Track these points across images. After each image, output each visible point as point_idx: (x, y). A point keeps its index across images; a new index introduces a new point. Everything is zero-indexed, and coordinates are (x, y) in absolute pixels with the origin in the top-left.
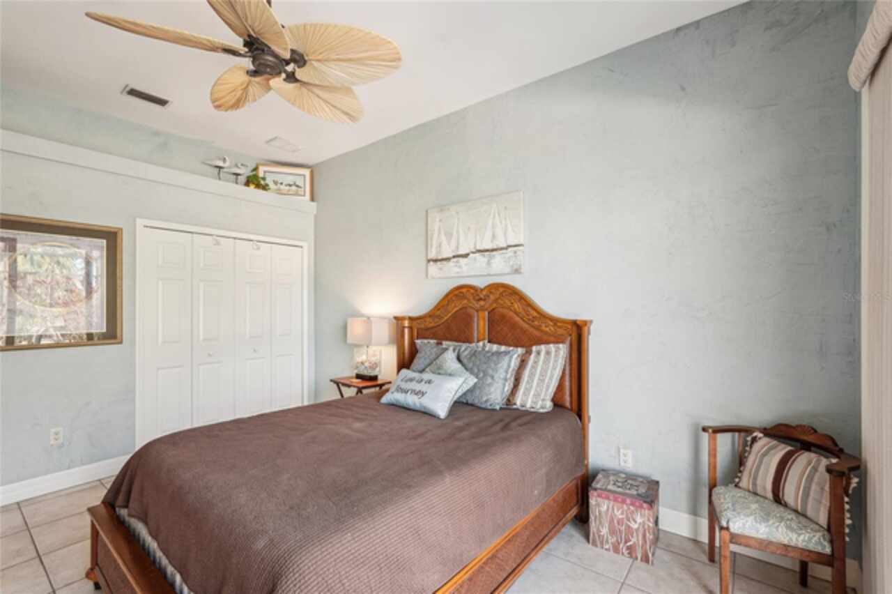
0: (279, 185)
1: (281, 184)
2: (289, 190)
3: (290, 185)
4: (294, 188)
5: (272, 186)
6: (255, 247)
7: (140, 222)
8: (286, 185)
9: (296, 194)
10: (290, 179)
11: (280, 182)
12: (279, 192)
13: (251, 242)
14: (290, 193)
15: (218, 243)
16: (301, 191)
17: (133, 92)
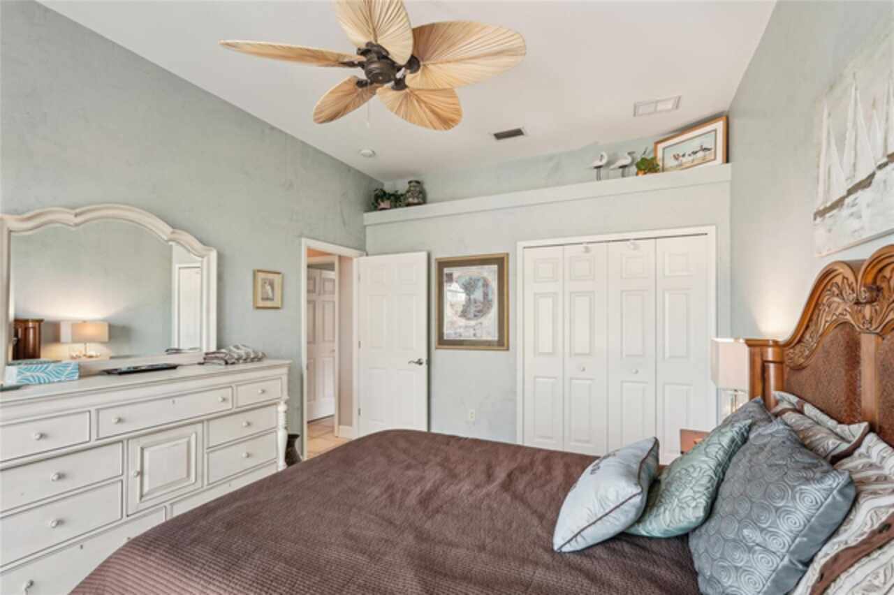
0: (681, 158)
1: (684, 156)
2: (693, 161)
3: (695, 153)
4: (701, 154)
5: (670, 162)
6: (632, 247)
7: (521, 244)
8: (690, 155)
9: (704, 161)
10: (695, 145)
11: (681, 154)
12: (680, 166)
13: (628, 243)
14: (696, 162)
15: (587, 250)
16: (710, 155)
17: (499, 136)
